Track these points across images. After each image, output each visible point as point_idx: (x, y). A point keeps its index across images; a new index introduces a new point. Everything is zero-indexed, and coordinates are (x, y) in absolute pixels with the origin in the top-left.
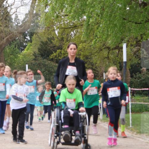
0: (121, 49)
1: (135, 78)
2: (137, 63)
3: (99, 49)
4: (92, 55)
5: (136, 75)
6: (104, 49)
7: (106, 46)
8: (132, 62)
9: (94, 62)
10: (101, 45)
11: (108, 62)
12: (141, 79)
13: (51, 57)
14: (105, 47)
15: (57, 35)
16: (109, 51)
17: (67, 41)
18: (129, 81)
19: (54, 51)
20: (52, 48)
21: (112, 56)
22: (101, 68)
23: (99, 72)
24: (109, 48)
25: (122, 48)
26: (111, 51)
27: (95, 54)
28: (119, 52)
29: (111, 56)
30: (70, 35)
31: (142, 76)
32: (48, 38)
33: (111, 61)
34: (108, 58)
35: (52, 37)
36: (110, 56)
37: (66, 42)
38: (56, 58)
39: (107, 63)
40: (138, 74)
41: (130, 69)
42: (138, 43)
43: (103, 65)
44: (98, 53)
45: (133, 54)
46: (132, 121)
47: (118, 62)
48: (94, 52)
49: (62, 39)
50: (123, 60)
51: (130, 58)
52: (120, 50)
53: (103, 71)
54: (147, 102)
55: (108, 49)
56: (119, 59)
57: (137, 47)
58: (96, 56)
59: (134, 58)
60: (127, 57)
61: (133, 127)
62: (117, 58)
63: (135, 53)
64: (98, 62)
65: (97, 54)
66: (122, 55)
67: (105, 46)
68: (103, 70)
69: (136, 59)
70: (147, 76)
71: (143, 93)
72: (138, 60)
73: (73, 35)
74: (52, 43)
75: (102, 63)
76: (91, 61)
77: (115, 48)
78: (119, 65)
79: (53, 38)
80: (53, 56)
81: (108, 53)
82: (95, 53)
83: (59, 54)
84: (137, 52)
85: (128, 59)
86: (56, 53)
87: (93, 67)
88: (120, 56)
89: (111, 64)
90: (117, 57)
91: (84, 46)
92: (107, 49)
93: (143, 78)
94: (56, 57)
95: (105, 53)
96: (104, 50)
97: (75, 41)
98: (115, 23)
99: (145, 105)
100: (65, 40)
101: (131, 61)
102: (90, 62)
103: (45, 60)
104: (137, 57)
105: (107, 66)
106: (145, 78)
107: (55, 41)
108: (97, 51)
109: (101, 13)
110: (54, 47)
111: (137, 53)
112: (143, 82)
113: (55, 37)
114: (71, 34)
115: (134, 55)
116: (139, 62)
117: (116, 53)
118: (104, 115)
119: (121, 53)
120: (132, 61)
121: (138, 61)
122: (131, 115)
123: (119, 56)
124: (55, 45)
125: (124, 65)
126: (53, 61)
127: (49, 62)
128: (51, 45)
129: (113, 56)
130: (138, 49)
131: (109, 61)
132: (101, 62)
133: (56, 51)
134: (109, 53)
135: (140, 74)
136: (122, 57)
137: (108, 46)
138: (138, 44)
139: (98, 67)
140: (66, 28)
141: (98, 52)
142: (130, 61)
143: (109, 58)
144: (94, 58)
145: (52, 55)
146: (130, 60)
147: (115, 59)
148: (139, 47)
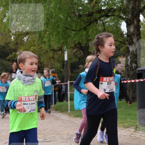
1: (74, 73)
2: (76, 61)
3: (46, 51)
4: (41, 56)
5: (75, 71)
7: (51, 48)
8: (72, 61)
9: (42, 61)
15: (13, 40)
16: (54, 52)
17: (21, 44)
18: (70, 75)
19: (10, 53)
20: (9, 51)
24: (54, 50)
26: (55, 53)
27: (43, 55)
28: (62, 53)
29: (56, 56)
32: (6, 43)
33: (56, 60)
34: (53, 58)
36: (54, 56)
37: (20, 46)
39: (53, 62)
40: (77, 70)
41: (70, 67)
42: (77, 46)
46: (70, 107)
48: (42, 53)
49: (17, 43)
50: (64, 59)
56: (61, 59)
57: (75, 49)
61: (71, 112)
63: (74, 54)
64: (45, 61)
65: (45, 55)
66: (64, 56)
72: (76, 59)
74: (8, 46)
75: (49, 62)
77: (59, 50)
78: (62, 63)
79: (10, 43)
80: (9, 58)
81: (53, 54)
83: (14, 56)
86: (12, 55)
87: (42, 65)
89: (55, 63)
90: (61, 56)
91: (35, 49)
92: (53, 51)
94: (12, 58)
95: (51, 54)
96: (50, 51)
97: (27, 45)
98: (59, 30)
100: (19, 44)
103: (3, 60)
104: (76, 57)
107: (11, 45)
109: (46, 23)
110: (11, 49)
111: (76, 54)
113: (11, 42)
114: (24, 39)
115: (73, 56)
117: (60, 54)
122: (70, 102)
125: (65, 63)
126: (10, 61)
127: (6, 62)
128: (8, 48)
131: (54, 60)
132: (47, 61)
133: (12, 53)
137: (53, 49)
140: (20, 35)
141: (45, 53)
143: (54, 58)
144: (42, 58)
146: (70, 59)
147: (59, 58)
148: (77, 49)
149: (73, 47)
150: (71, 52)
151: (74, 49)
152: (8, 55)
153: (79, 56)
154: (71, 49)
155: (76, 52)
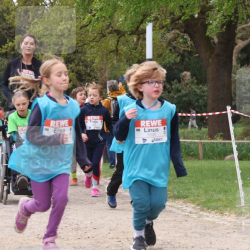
0: (142, 34)
1: (169, 92)
2: (173, 62)
3: (99, 34)
4: (86, 46)
5: (171, 85)
6: (109, 33)
7: (113, 28)
8: (164, 61)
9: (89, 59)
10: (104, 26)
11: (117, 59)
12: (180, 94)
13: (4, 51)
14: (111, 31)
15: (16, 4)
19: (10, 36)
20: (5, 31)
21: (125, 49)
22: (102, 71)
23: (97, 80)
24: (119, 33)
25: (144, 32)
26: (122, 39)
27: (92, 44)
28: (138, 39)
29: (123, 49)
30: (42, 5)
31: (183, 88)
33: (123, 58)
34: (116, 51)
35: (5, 8)
36: (119, 48)
38: (12, 53)
39: (115, 62)
40: (176, 83)
42: (177, 22)
43: (106, 66)
44: (96, 42)
45: (165, 45)
47: (137, 59)
48: (89, 39)
51: (160, 53)
52: (141, 36)
53: (106, 78)
54: (190, 139)
55: (118, 35)
56: (137, 55)
57: (173, 31)
58: (93, 48)
59: (167, 52)
60: (153, 51)
62: (135, 51)
63: (169, 43)
64: (97, 61)
65: (95, 44)
66: (144, 47)
67: (111, 29)
68: (107, 76)
69: (170, 54)
70: (193, 87)
71: (184, 120)
72: (174, 55)
73: (48, 6)
75: (104, 62)
76: (83, 58)
77: (132, 33)
80: (7, 49)
81: (116, 42)
82: (91, 42)
84: (173, 41)
85: (155, 54)
86: (13, 42)
87: (87, 69)
88: (141, 48)
89: (122, 64)
90: (136, 49)
92: (116, 34)
93: (183, 92)
95: (111, 42)
96: (110, 35)
99: (185, 143)
101: (161, 58)
102: (80, 59)
104: (173, 50)
105: (115, 68)
106: (187, 92)
107: (11, 16)
108: (95, 39)
111: (174, 43)
112: (184, 99)
114: (43, 3)
115: (167, 47)
116: (176, 60)
117: (133, 41)
118: (106, 163)
119: (143, 42)
120: (164, 58)
121: (176, 58)
123: (139, 48)
124: (11, 25)
126: (7, 57)
129: (127, 49)
130: (176, 35)
131: (118, 57)
132: (102, 60)
133: (13, 37)
134: (119, 43)
135: (178, 84)
136: (143, 50)
137: (116, 28)
138: (176, 24)
139: (97, 70)
141: (97, 39)
142: (159, 59)
143: (119, 52)
144: (88, 52)
145: (6, 47)
146: (160, 56)
147: (131, 54)
148: (177, 31)
149: (166, 26)
150: (162, 37)
151: (169, 31)
152: (5, 42)
153: (183, 49)
154: (162, 31)
155: (175, 39)
